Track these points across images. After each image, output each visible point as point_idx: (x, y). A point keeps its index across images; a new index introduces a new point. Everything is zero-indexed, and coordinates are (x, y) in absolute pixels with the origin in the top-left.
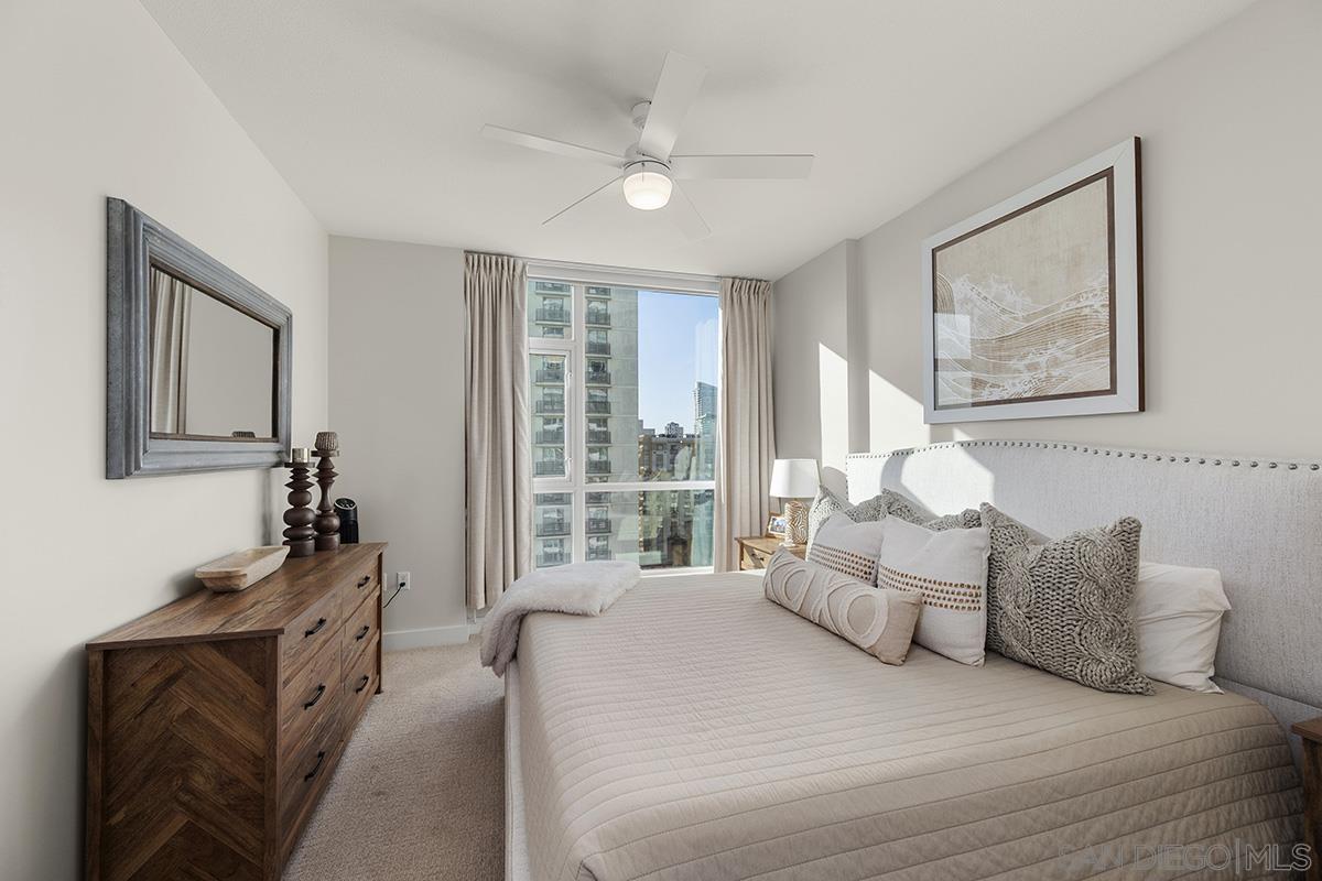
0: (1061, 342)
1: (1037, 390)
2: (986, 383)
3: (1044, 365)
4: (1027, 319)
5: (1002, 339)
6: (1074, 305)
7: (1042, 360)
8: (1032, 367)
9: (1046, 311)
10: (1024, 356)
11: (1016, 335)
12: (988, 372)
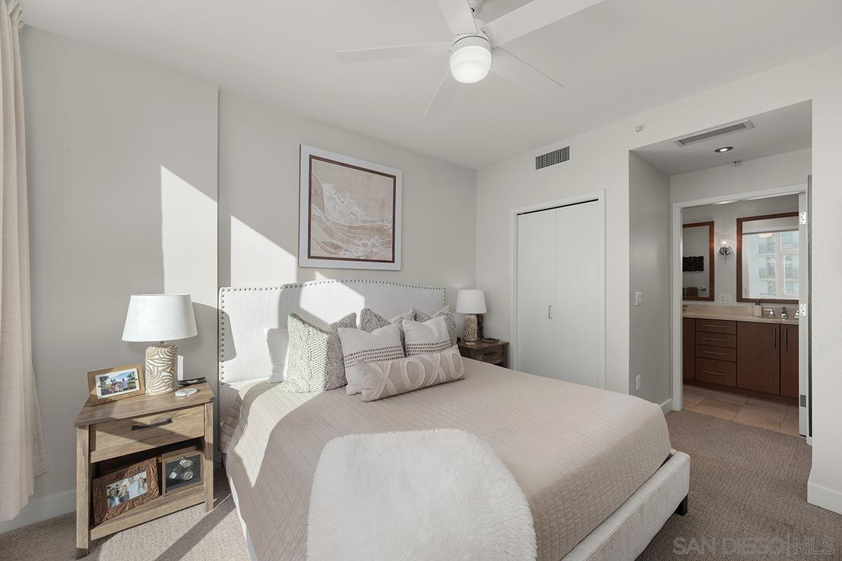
0: (377, 237)
1: (367, 256)
2: (342, 248)
3: (369, 245)
4: (363, 221)
5: (350, 227)
6: (381, 223)
7: (369, 243)
8: (365, 245)
9: (371, 222)
10: (361, 239)
11: (358, 228)
12: (343, 242)
